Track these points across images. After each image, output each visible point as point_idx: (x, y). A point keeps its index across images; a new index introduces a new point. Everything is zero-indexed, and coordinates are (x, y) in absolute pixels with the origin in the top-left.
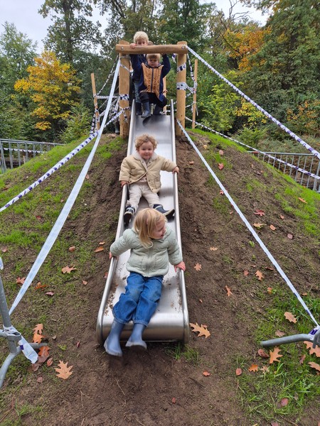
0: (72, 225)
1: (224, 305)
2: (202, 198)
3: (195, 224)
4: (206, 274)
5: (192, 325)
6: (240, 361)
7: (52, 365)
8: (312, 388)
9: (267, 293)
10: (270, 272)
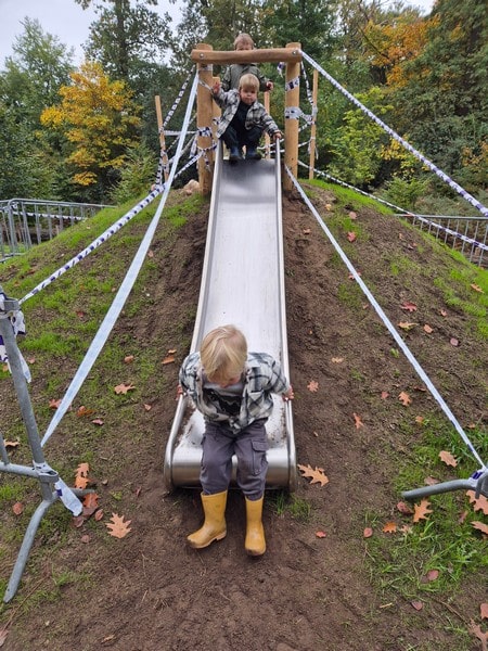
0: (129, 324)
1: (350, 440)
2: (321, 285)
3: (310, 324)
4: (325, 395)
5: (302, 468)
6: (370, 519)
7: (102, 519)
8: (474, 557)
9: (415, 425)
10: (420, 393)
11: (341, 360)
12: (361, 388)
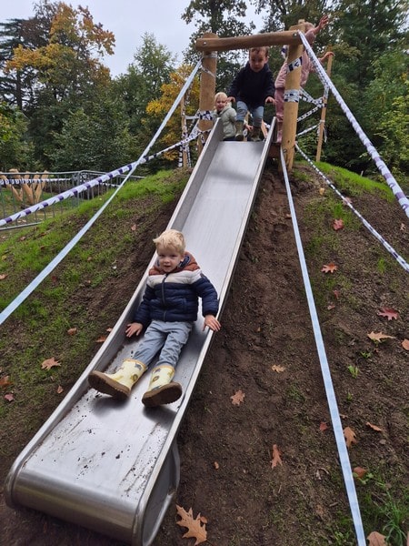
3: (260, 320)
10: (372, 434)
11: (282, 369)
12: (297, 411)
